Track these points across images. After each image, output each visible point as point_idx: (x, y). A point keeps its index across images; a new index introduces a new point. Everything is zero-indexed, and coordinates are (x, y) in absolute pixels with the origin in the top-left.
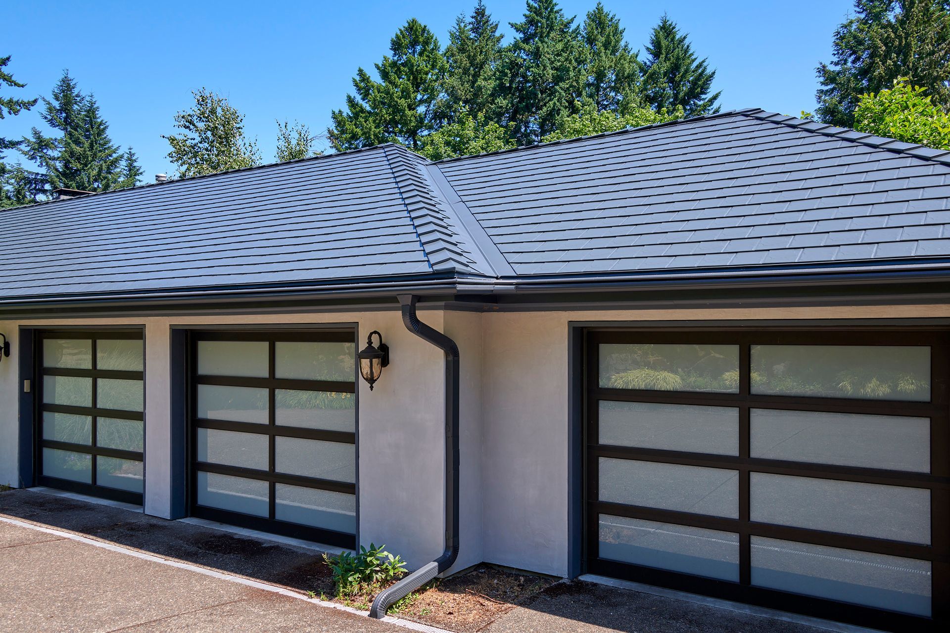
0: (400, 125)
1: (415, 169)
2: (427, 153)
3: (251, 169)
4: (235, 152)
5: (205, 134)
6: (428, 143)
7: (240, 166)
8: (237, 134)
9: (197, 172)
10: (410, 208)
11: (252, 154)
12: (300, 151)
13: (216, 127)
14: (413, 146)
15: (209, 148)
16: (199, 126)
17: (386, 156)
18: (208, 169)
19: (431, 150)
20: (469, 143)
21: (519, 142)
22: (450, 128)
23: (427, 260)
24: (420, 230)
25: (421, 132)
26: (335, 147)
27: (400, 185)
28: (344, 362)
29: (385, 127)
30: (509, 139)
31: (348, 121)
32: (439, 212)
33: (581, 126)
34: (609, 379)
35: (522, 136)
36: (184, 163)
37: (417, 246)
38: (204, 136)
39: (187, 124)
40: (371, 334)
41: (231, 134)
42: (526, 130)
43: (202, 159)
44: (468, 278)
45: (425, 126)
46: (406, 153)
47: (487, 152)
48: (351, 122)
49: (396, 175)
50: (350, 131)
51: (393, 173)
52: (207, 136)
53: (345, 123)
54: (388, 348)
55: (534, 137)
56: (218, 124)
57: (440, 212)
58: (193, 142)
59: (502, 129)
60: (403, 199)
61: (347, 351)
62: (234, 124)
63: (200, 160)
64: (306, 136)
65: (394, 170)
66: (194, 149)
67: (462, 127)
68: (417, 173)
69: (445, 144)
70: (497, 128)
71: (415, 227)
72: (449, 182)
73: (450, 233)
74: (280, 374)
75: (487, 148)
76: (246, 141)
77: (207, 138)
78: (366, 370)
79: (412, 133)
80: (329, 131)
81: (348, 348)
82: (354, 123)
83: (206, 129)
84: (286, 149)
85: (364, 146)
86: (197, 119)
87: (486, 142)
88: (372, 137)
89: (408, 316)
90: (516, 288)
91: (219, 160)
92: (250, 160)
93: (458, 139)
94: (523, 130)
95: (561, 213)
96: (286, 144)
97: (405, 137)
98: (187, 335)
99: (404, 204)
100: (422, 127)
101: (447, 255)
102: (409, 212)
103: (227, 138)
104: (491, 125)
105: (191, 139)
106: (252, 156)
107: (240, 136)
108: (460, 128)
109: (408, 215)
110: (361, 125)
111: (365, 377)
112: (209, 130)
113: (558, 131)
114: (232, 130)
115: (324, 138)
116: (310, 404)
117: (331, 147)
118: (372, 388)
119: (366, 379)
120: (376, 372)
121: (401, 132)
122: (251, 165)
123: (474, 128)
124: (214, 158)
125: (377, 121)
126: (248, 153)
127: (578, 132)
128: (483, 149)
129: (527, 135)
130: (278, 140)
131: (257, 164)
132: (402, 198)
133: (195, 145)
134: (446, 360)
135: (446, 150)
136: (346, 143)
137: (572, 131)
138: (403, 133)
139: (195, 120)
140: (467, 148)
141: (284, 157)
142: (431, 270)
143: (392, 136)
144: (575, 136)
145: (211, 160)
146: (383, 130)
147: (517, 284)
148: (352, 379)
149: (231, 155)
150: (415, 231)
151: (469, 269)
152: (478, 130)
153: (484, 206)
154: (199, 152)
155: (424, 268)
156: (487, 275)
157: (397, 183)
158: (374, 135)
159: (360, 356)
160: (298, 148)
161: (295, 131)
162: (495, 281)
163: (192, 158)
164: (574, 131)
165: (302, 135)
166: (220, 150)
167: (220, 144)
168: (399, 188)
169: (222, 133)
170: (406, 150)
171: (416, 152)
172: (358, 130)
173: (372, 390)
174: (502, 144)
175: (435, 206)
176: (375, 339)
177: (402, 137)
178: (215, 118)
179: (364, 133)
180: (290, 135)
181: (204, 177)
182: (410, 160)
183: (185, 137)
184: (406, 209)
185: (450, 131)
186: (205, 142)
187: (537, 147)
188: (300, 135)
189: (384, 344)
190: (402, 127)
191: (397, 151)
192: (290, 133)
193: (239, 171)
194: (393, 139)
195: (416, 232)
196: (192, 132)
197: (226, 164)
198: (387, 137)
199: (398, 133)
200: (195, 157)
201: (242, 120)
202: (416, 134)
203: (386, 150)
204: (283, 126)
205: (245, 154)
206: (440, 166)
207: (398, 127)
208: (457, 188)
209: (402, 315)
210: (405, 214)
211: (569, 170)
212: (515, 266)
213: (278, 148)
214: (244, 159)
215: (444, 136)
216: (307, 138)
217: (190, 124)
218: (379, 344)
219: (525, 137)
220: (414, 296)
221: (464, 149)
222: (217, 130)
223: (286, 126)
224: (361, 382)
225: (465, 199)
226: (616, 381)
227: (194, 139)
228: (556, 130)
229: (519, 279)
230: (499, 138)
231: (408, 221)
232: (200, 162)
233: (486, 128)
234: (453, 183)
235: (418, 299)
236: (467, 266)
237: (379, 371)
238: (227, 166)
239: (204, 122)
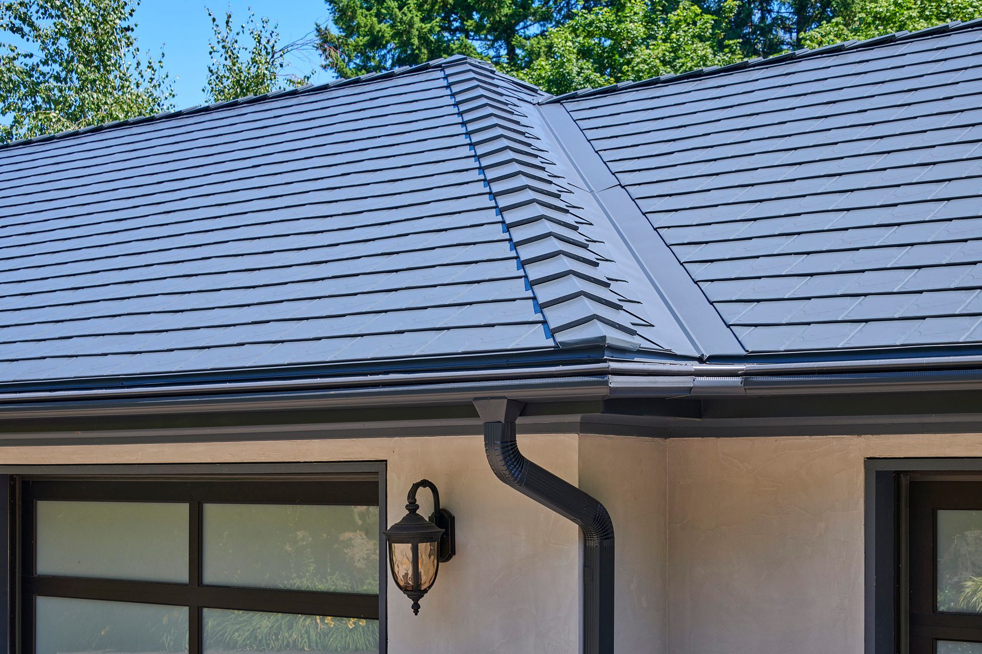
0: (478, 12)
1: (512, 113)
2: (540, 75)
3: (151, 120)
4: (118, 83)
5: (54, 44)
6: (539, 52)
7: (128, 112)
8: (123, 43)
9: (36, 127)
10: (503, 202)
11: (155, 86)
12: (257, 76)
13: (79, 29)
14: (506, 61)
15: (63, 74)
16: (42, 27)
17: (448, 87)
18: (59, 120)
19: (547, 67)
20: (633, 51)
21: (748, 48)
22: (591, 17)
23: (542, 319)
24: (526, 253)
25: (524, 28)
26: (334, 66)
27: (480, 150)
28: (353, 546)
29: (443, 19)
30: (724, 39)
31: (361, 7)
32: (567, 211)
33: (892, 8)
34: (959, 588)
35: (754, 33)
36: (9, 108)
37: (518, 288)
38: (52, 48)
39: (18, 23)
40: (416, 487)
41: (111, 43)
42: (763, 18)
43: (48, 100)
44: (636, 359)
45: (534, 14)
46: (493, 78)
47: (676, 71)
48: (369, 9)
49: (471, 127)
50: (367, 30)
51: (464, 124)
52: (58, 48)
53: (354, 12)
54: (453, 519)
55: (781, 33)
56: (83, 22)
57: (571, 210)
58: (29, 61)
59: (709, 16)
60: (488, 182)
61: (360, 522)
62: (117, 21)
63: (44, 101)
64: (271, 44)
65: (467, 117)
66: (31, 76)
67: (617, 16)
68: (518, 123)
69: (578, 54)
70: (697, 15)
71: (515, 246)
72: (589, 141)
73: (592, 257)
74: (213, 575)
75: (674, 60)
76: (141, 56)
77: (59, 53)
78: (404, 567)
79: (504, 31)
80: (318, 31)
81: (362, 516)
82: (374, 11)
83: (56, 33)
84: (227, 74)
85: (399, 62)
86: (37, 12)
87: (672, 47)
88: (416, 41)
89: (499, 448)
90: (745, 383)
91: (83, 100)
92: (150, 99)
93: (608, 43)
94: (756, 17)
95: (848, 210)
96: (229, 63)
97: (489, 40)
98: (13, 488)
99: (490, 193)
100: (526, 17)
101: (584, 308)
102: (501, 211)
103: (100, 52)
104: (684, 8)
105: (25, 56)
106: (154, 91)
107: (128, 46)
108: (613, 17)
109: (499, 218)
110: (391, 15)
111: (402, 584)
112: (63, 35)
113: (839, 19)
114: (113, 34)
115: (309, 47)
116: (277, 639)
117: (322, 66)
118: (416, 608)
119: (404, 589)
120: (427, 572)
121: (479, 28)
122: (152, 110)
123: (645, 16)
124: (72, 96)
125: (426, 7)
126: (145, 85)
127: (885, 20)
128: (664, 63)
129: (765, 30)
130: (211, 53)
131: (165, 107)
132: (485, 180)
133: (33, 69)
134: (585, 545)
135: (582, 68)
136: (357, 57)
137: (870, 20)
138: (485, 32)
139: (34, 13)
140: (629, 62)
141: (223, 91)
142: (550, 343)
143: (458, 39)
144: (877, 28)
145: (66, 101)
146: (440, 26)
147: (747, 374)
148: (371, 586)
149: (110, 90)
150: (513, 254)
151: (636, 341)
152: (653, 21)
153: (670, 195)
154: (41, 83)
155: (536, 339)
156: (678, 353)
157: (472, 145)
158: (420, 38)
159: (389, 537)
160: (253, 70)
161: (247, 32)
162: (696, 366)
163: (25, 97)
164: (875, 18)
165: (264, 41)
166: (87, 79)
167: (85, 66)
168: (478, 157)
169: (90, 40)
170: (493, 72)
171: (515, 73)
172: (383, 26)
173: (416, 612)
174: (710, 50)
175: (558, 196)
176: (424, 497)
177: (480, 39)
178: (76, 9)
179: (398, 34)
180: (236, 42)
181: (50, 139)
182: (502, 95)
183: (13, 51)
184: (493, 204)
185: (591, 24)
186: (55, 62)
187: (791, 59)
188: (259, 42)
189: (444, 510)
190: (481, 19)
191: (472, 75)
192: (237, 38)
193: (125, 124)
194: (461, 44)
195: (517, 258)
196: (28, 40)
197: (99, 108)
198: (449, 41)
199: (472, 31)
200: (33, 93)
201: (133, 11)
202: (514, 32)
203: (448, 71)
204: (221, 21)
205: (138, 87)
206: (570, 106)
207: (472, 19)
208: (607, 156)
209: (486, 444)
210: (492, 216)
211: (865, 111)
212: (742, 332)
213: (211, 71)
214: (138, 96)
215: (577, 36)
216: (273, 47)
217: (24, 23)
218: (433, 511)
219: (761, 35)
220: (512, 403)
221: (622, 65)
222: (80, 35)
223: (227, 22)
224: (393, 591)
225: (626, 179)
226: (975, 592)
227: (31, 56)
228: (833, 17)
229: (753, 363)
230: (702, 39)
231: (497, 232)
232: (44, 106)
233: (673, 17)
234: (599, 145)
235: (521, 408)
236: (633, 333)
237: (432, 572)
238: (102, 113)
239: (52, 17)
